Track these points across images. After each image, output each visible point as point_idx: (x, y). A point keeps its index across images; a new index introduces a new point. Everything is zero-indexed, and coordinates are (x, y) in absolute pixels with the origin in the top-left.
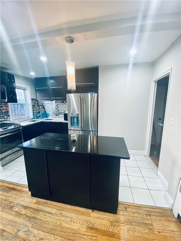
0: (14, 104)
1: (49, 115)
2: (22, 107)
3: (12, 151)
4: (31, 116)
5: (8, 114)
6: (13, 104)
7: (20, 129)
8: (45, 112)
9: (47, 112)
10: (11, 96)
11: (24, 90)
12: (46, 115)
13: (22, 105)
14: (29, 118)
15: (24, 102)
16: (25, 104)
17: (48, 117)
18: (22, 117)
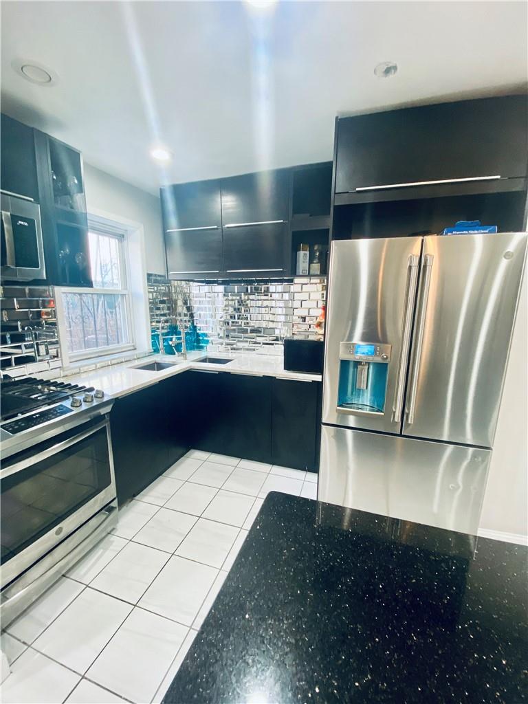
0: (80, 294)
1: (207, 342)
2: (112, 306)
3: (58, 533)
4: (145, 344)
5: (52, 337)
6: (75, 294)
7: (100, 418)
8: (195, 328)
9: (202, 328)
10: (66, 254)
11: (121, 237)
12: (196, 340)
13: (111, 299)
14: (135, 349)
15: (119, 288)
16: (123, 295)
17: (202, 348)
18: (111, 347)
